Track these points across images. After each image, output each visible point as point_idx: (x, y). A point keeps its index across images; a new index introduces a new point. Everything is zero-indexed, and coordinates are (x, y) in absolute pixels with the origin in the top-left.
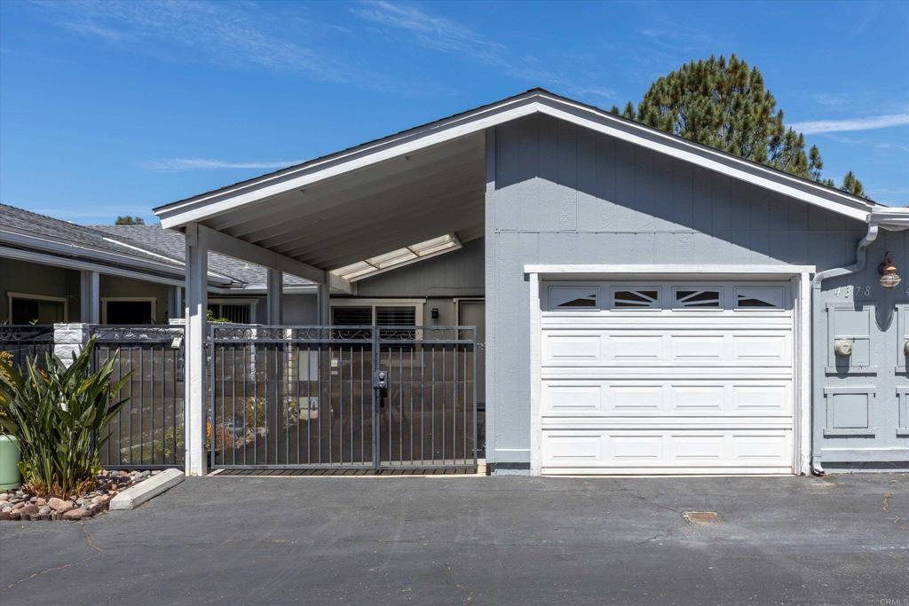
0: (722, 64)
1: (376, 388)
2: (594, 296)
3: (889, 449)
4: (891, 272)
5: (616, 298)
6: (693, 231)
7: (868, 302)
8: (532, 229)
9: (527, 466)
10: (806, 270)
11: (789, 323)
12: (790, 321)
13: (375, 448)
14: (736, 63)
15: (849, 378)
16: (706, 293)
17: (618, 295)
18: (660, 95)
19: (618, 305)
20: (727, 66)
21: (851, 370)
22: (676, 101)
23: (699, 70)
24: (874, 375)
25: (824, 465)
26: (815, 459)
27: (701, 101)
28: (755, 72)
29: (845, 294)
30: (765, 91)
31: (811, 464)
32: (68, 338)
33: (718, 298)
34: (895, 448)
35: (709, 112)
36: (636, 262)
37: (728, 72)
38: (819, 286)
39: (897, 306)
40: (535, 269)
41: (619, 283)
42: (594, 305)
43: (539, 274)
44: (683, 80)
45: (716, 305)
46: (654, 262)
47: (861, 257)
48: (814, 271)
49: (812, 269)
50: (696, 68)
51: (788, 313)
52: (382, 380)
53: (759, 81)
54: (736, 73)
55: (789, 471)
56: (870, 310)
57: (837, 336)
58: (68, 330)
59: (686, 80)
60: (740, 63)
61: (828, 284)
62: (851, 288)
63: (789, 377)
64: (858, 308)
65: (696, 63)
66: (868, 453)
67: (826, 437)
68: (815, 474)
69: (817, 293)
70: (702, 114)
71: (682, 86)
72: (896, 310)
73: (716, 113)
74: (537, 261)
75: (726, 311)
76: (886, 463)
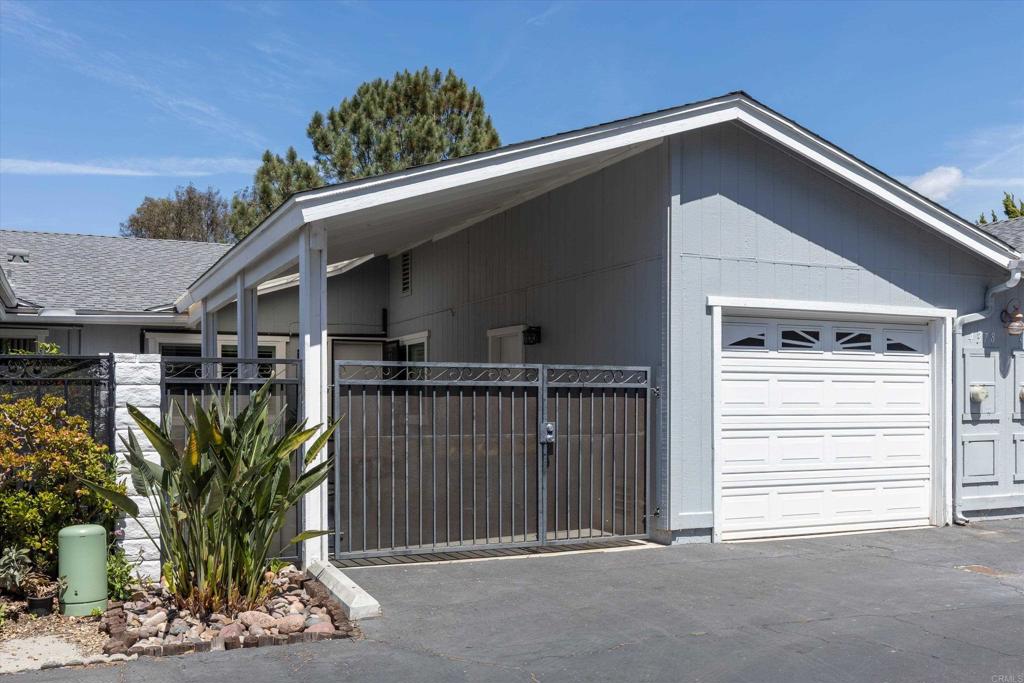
0: (437, 79)
1: (543, 444)
2: (763, 335)
3: (1009, 495)
4: (1019, 319)
5: (783, 338)
6: (859, 267)
7: (994, 348)
8: (715, 255)
9: (710, 531)
10: (950, 314)
11: (926, 368)
12: (928, 366)
13: (543, 519)
14: (455, 80)
15: (979, 425)
16: (860, 335)
17: (786, 335)
18: (372, 107)
19: (785, 345)
20: (443, 82)
21: (982, 418)
22: (389, 116)
23: (416, 84)
24: (997, 421)
25: (965, 513)
26: (958, 508)
27: (418, 121)
28: (474, 95)
29: (976, 339)
30: (486, 115)
31: (954, 514)
32: (138, 376)
33: (869, 341)
34: (1014, 494)
35: (430, 132)
36: (810, 298)
37: (445, 89)
38: (961, 331)
39: (1015, 353)
40: (718, 301)
41: (786, 322)
42: (763, 345)
43: (723, 307)
44: (400, 93)
45: (868, 348)
46: (826, 299)
47: (991, 303)
48: (955, 316)
49: (954, 312)
50: (413, 80)
51: (927, 358)
52: (550, 433)
53: (480, 105)
54: (456, 92)
55: (927, 522)
56: (996, 355)
57: (972, 383)
58: (138, 364)
59: (403, 92)
60: (458, 80)
61: (967, 328)
62: (981, 333)
63: (927, 424)
64: (987, 355)
65: (413, 75)
66: (994, 500)
67: (964, 485)
68: (959, 524)
69: (959, 337)
70: (423, 134)
71: (397, 99)
72: (1014, 356)
73: (437, 135)
74: (719, 292)
75: (877, 355)
76: (1008, 509)
